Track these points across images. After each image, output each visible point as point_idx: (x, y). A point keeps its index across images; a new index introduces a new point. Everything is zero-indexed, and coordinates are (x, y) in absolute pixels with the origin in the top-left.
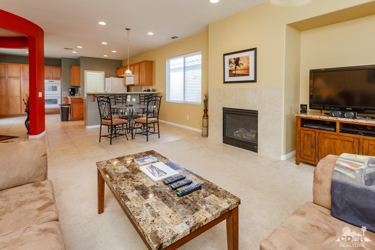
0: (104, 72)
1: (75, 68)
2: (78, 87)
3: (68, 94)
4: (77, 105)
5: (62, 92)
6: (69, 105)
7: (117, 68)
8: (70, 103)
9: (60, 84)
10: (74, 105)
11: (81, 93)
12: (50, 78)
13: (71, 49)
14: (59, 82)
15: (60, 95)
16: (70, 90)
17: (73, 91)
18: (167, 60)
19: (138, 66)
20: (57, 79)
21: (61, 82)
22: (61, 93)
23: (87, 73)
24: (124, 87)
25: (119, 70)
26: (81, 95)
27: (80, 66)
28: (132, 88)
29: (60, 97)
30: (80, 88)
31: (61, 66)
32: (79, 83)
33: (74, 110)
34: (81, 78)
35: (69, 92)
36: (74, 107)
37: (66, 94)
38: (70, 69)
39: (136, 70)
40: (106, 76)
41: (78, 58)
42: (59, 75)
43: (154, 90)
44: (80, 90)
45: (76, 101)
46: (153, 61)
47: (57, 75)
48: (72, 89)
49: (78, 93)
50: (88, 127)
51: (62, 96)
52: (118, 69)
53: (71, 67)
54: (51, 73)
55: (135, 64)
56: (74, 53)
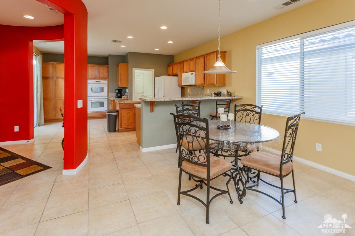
0: (154, 70)
1: (122, 66)
2: (125, 88)
3: (115, 96)
4: (126, 112)
5: (109, 93)
6: (117, 111)
7: (167, 65)
8: (118, 108)
9: (107, 85)
10: (122, 112)
11: (128, 95)
12: (97, 78)
13: (120, 42)
14: (106, 82)
15: (107, 97)
16: (117, 91)
17: (121, 92)
18: (257, 47)
19: (202, 60)
20: (104, 79)
21: (108, 82)
22: (108, 95)
23: (136, 71)
24: (179, 88)
25: (171, 67)
26: (129, 97)
27: (128, 63)
28: (189, 90)
29: (107, 99)
30: (128, 90)
31: (108, 64)
32: (127, 83)
33: (122, 118)
34: (129, 78)
35: (116, 93)
36: (123, 115)
37: (113, 96)
38: (117, 67)
39: (198, 66)
40: (156, 75)
41: (126, 55)
42: (106, 74)
43: (229, 94)
44: (128, 91)
45: (125, 107)
46: (226, 52)
47: (104, 74)
48: (119, 90)
49: (125, 95)
50: (144, 150)
51: (109, 98)
52: (169, 66)
53: (118, 65)
54: (98, 73)
55: (198, 57)
56: (123, 48)
